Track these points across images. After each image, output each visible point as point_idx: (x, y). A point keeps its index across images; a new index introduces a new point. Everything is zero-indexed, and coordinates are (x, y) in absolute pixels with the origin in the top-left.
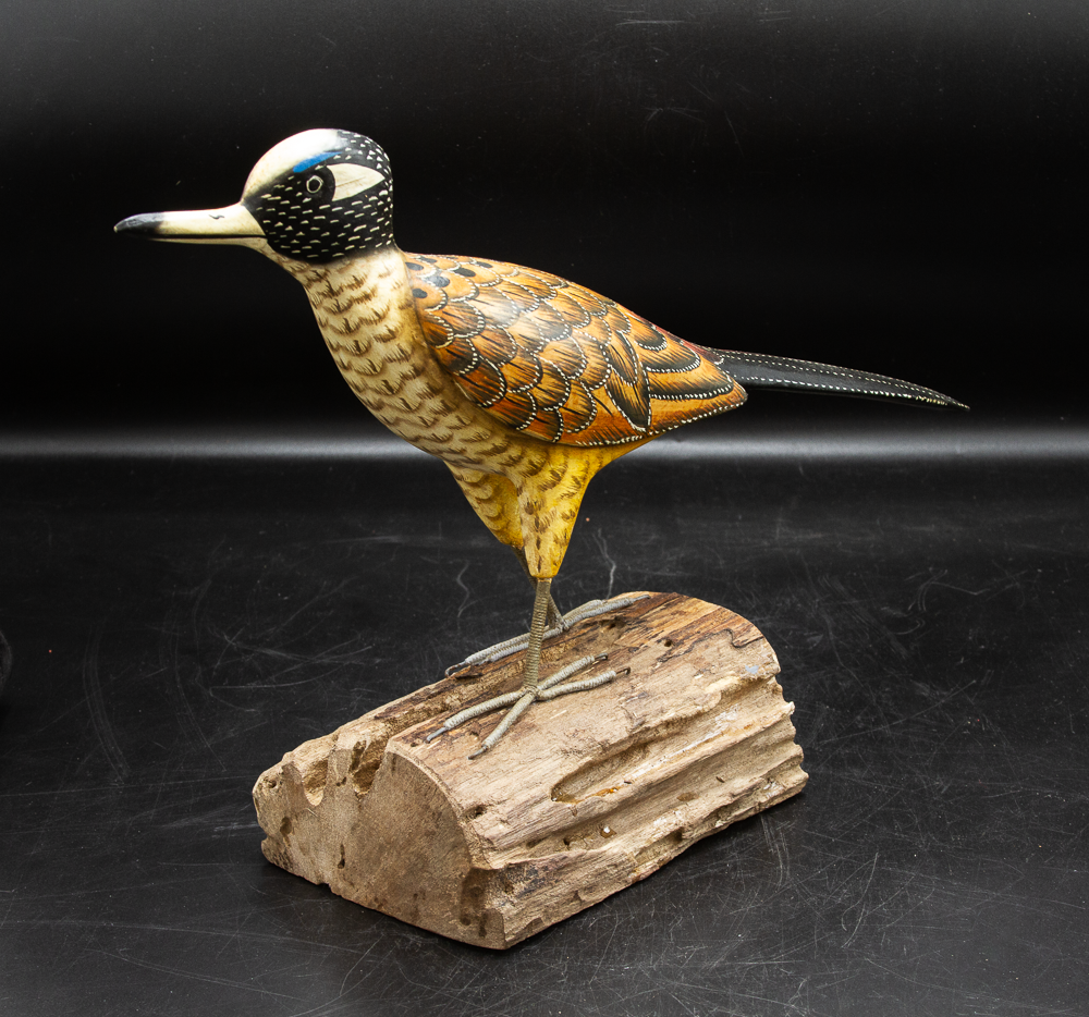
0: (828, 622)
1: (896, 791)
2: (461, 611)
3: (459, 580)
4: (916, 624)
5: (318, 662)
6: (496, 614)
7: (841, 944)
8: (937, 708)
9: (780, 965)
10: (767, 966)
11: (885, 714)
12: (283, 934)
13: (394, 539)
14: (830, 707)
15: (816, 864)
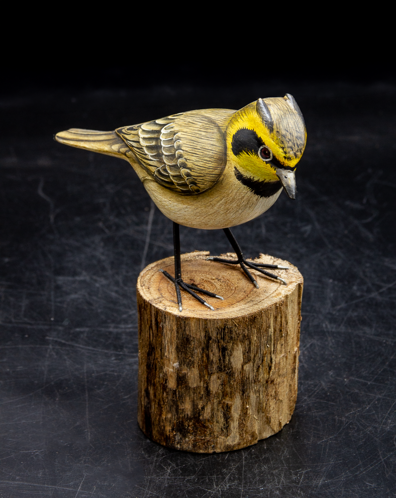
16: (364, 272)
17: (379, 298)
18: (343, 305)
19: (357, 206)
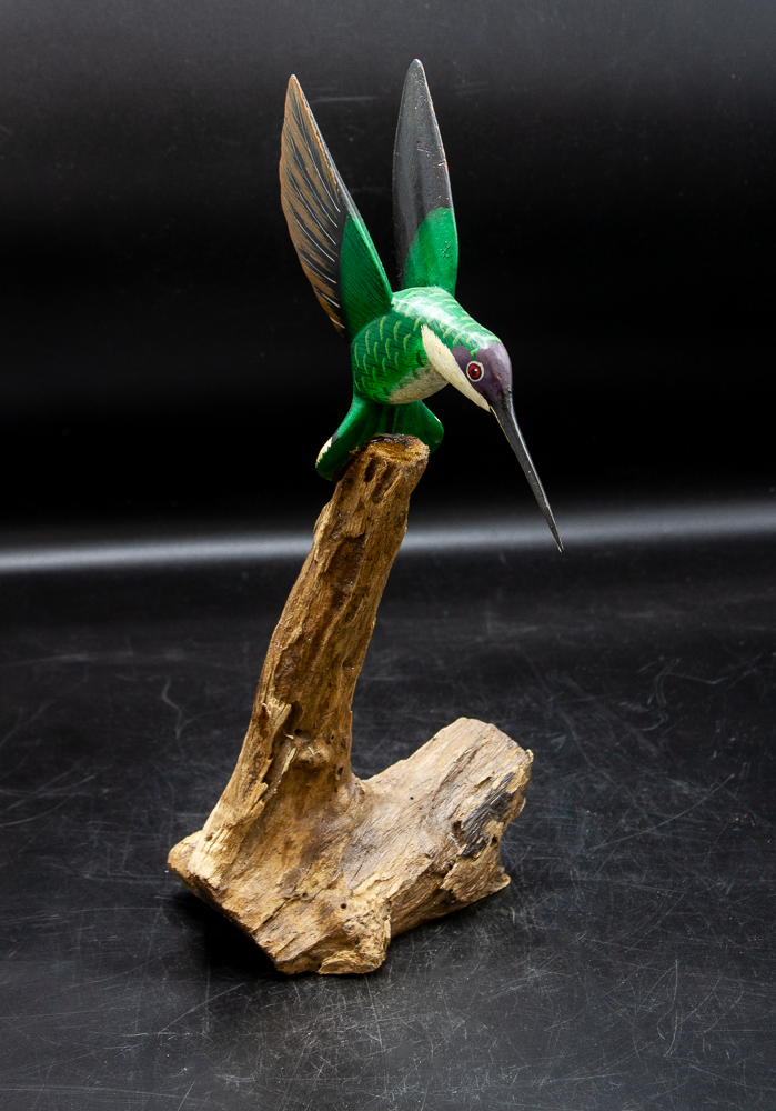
0: (568, 722)
1: (679, 895)
2: (178, 732)
3: (164, 697)
4: (659, 720)
5: (41, 796)
6: (217, 733)
7: (662, 1053)
8: (700, 806)
9: (607, 1078)
10: (595, 1080)
11: (650, 816)
12: (92, 1084)
13: (81, 657)
14: (592, 811)
15: (618, 976)
16: (639, 799)
17: (657, 834)
18: (603, 845)
19: (638, 708)
